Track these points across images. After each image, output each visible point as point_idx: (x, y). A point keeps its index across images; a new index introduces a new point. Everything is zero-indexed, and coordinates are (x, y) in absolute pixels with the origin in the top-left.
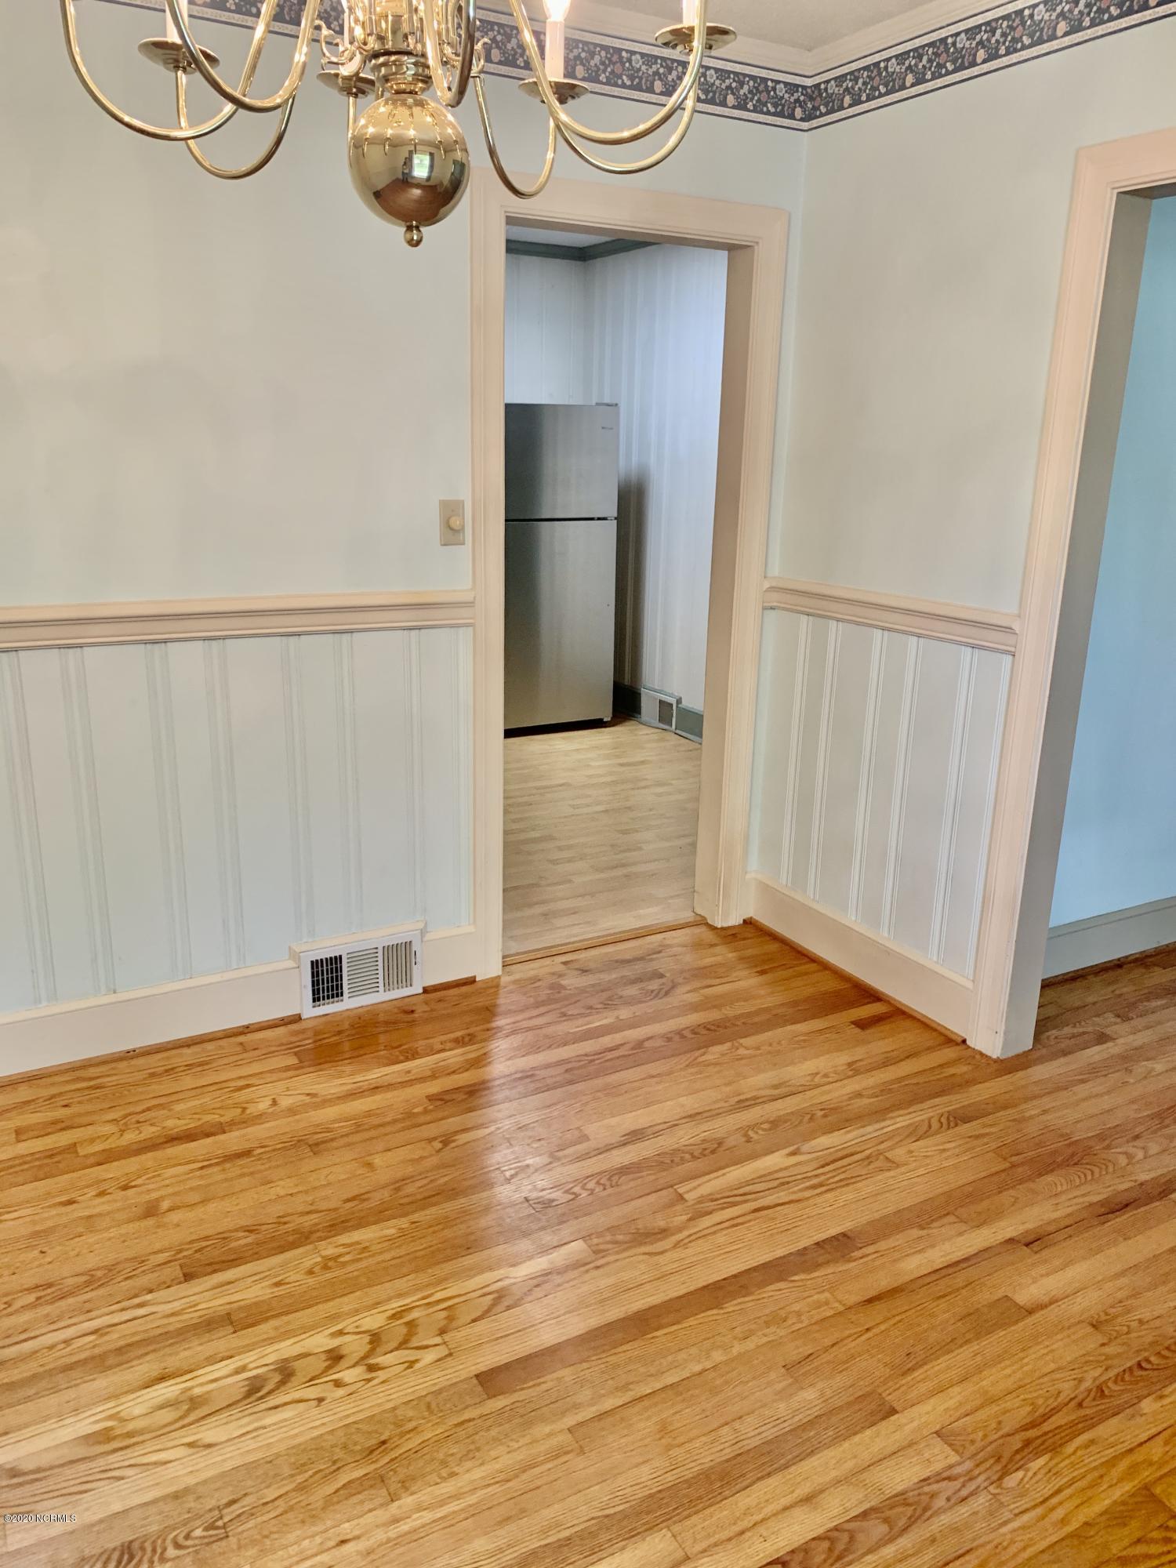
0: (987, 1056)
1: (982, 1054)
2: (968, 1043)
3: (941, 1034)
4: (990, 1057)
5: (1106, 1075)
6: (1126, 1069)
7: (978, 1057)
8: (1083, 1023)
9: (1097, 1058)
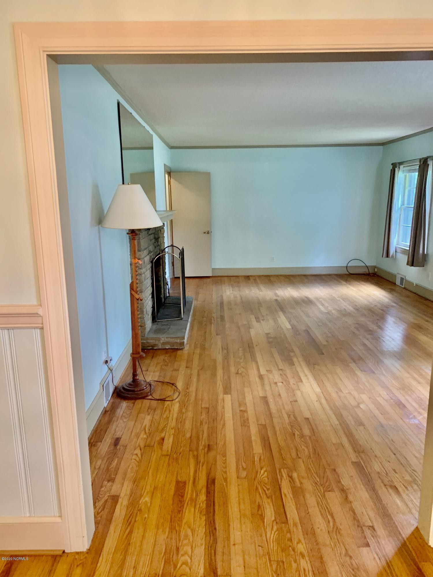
0: (81, 552)
1: (77, 553)
2: (66, 551)
3: (47, 556)
4: (83, 552)
5: (135, 521)
6: (139, 510)
7: (77, 557)
8: (100, 496)
9: (124, 512)
